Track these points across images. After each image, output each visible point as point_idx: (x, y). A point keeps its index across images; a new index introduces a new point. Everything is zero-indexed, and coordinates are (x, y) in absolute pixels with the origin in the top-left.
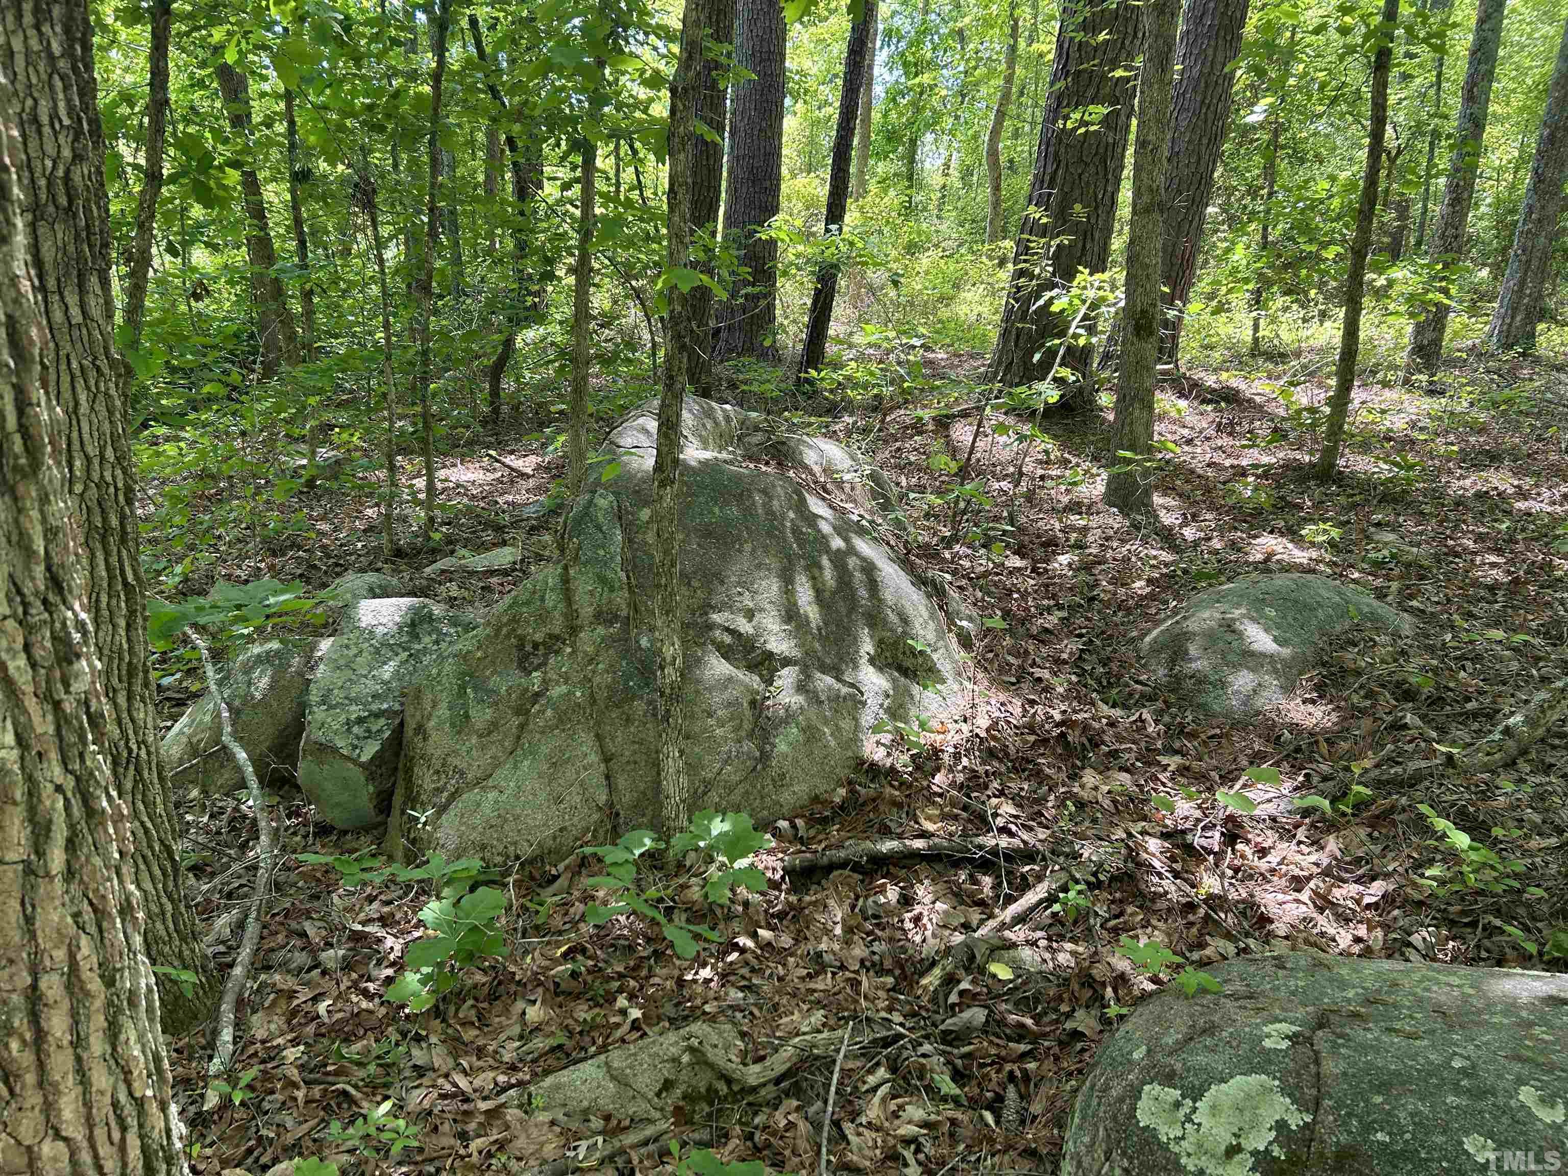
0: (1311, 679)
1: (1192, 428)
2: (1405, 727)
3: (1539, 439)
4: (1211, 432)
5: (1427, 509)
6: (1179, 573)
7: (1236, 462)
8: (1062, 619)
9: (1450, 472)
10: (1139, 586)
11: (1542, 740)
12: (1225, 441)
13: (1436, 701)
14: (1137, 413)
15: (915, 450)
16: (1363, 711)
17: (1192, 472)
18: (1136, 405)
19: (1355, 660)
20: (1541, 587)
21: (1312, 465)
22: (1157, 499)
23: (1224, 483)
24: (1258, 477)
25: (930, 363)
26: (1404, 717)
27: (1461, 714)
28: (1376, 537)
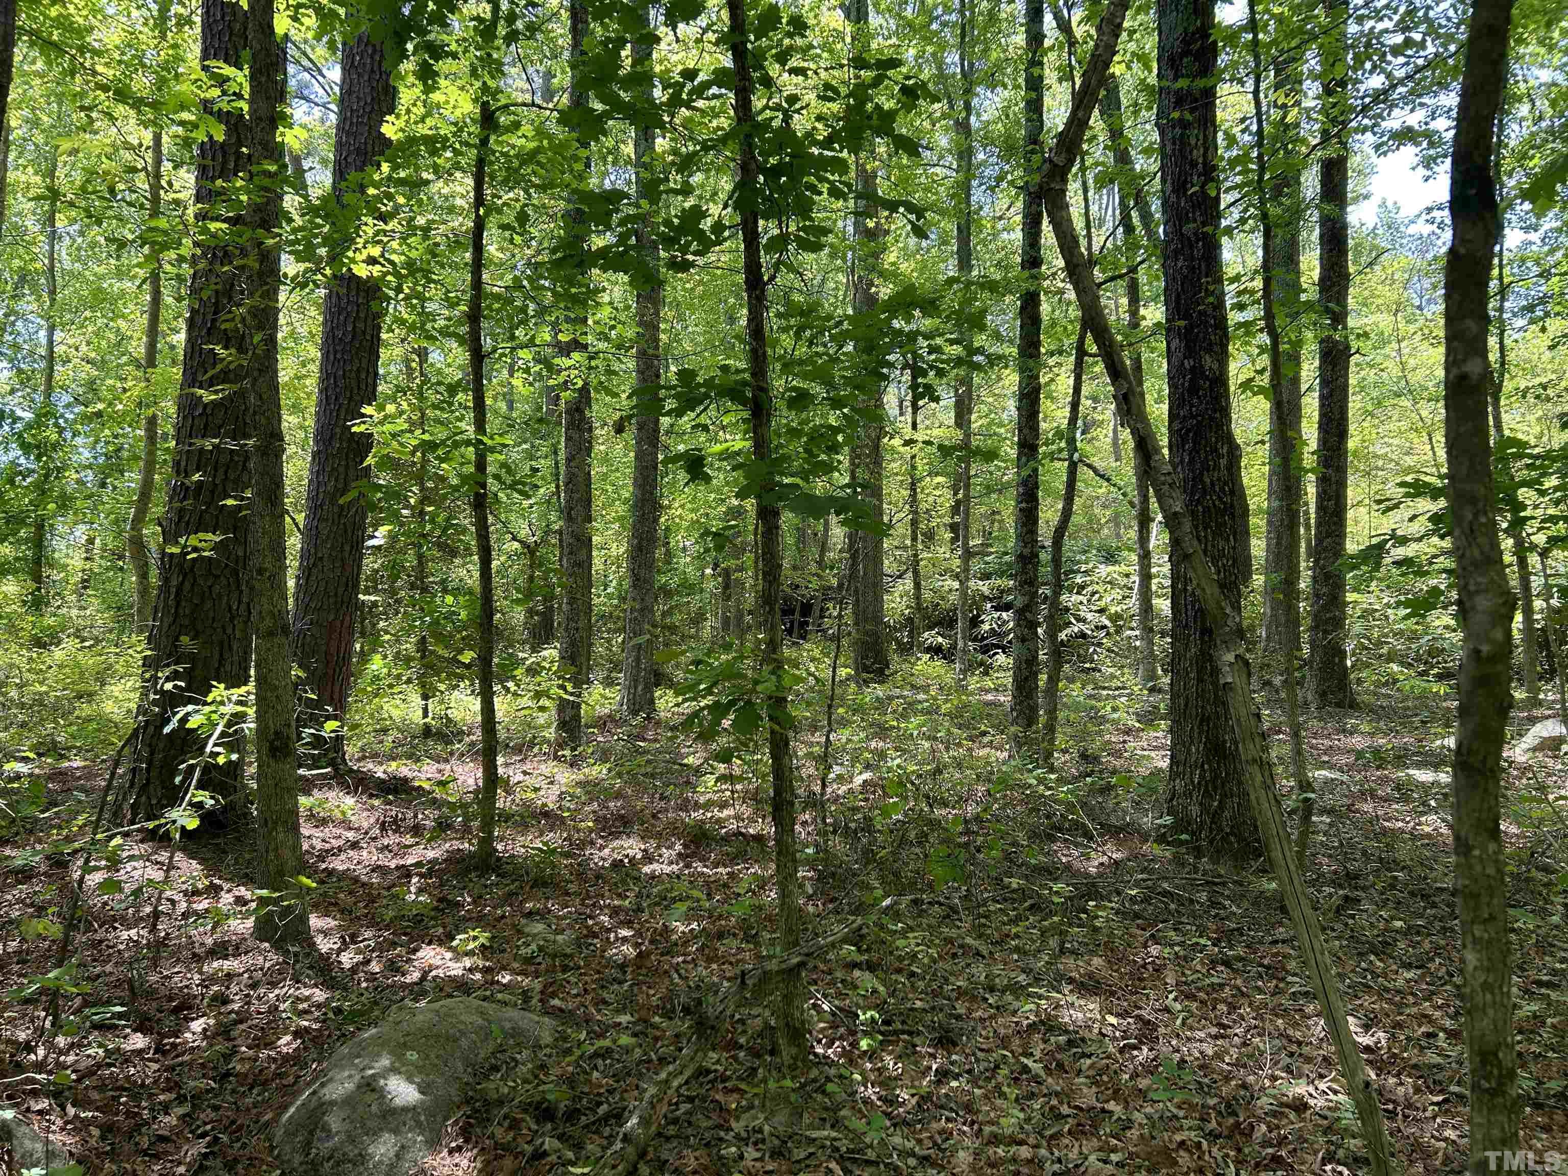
0: (456, 1122)
1: (358, 829)
2: (545, 1154)
3: (662, 798)
4: (376, 831)
5: (573, 888)
6: (331, 1015)
7: (402, 862)
8: (182, 1118)
9: (592, 843)
10: (286, 1043)
11: (659, 1134)
12: (391, 839)
13: (572, 1115)
14: (281, 836)
15: (22, 901)
16: (506, 1148)
17: (356, 880)
18: (280, 829)
19: (497, 1089)
20: (662, 954)
21: (472, 856)
22: (315, 921)
23: (389, 889)
24: (421, 876)
25: (58, 775)
26: (543, 1143)
27: (594, 1123)
28: (527, 930)
